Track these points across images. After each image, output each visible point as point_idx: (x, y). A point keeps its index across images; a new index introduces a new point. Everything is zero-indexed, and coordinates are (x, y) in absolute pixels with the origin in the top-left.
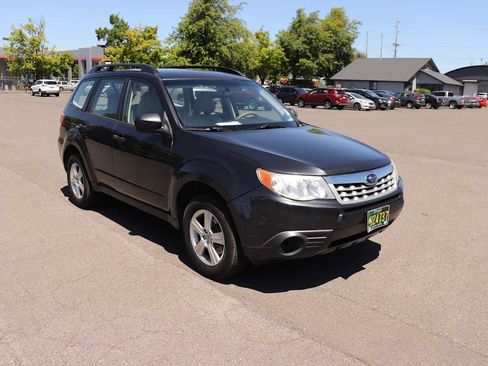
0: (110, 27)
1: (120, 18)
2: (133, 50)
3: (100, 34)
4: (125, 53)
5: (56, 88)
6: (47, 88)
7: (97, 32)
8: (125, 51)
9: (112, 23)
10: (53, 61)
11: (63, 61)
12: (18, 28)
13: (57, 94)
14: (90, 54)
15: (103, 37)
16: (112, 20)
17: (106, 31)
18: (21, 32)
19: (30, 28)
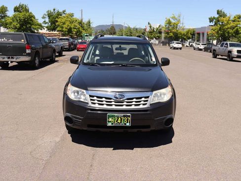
0: (217, 16)
1: (223, 11)
2: (224, 28)
3: (211, 20)
4: (220, 29)
5: (180, 46)
6: (176, 46)
7: (210, 19)
8: (220, 28)
9: (218, 14)
10: (183, 33)
11: (188, 33)
12: (168, 18)
13: (181, 49)
14: (207, 29)
15: (212, 21)
16: (218, 12)
17: (214, 18)
18: (169, 20)
19: (174, 18)
